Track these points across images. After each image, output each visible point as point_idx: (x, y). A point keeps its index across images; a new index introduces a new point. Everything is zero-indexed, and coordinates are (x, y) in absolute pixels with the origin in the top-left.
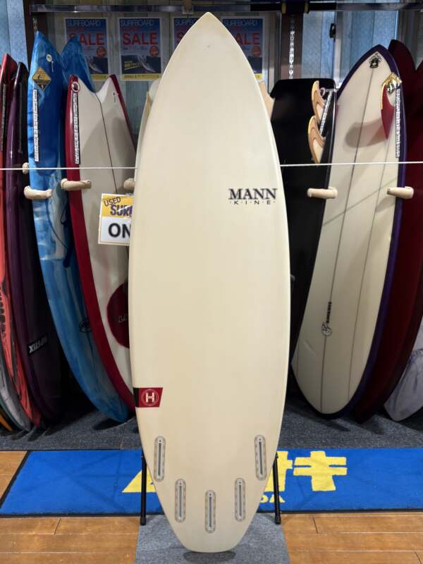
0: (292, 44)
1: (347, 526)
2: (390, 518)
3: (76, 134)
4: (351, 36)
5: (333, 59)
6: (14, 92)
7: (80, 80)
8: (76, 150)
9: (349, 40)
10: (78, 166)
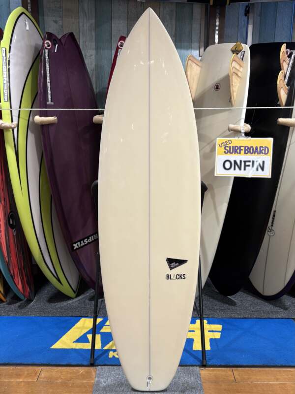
4: (260, 16)
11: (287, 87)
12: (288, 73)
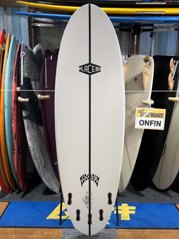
1: (156, 235)
4: (159, 37)
5: (151, 46)
9: (158, 39)
11: (173, 81)
12: (174, 73)
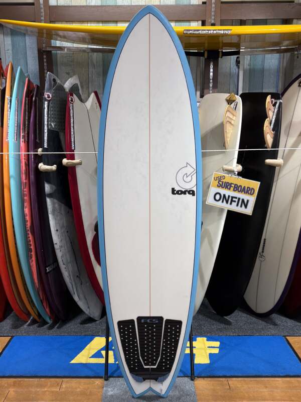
0: (212, 70)
1: (250, 386)
2: (278, 381)
3: (72, 130)
6: (33, 103)
7: (74, 95)
8: (72, 140)
10: (73, 151)
11: (273, 132)
